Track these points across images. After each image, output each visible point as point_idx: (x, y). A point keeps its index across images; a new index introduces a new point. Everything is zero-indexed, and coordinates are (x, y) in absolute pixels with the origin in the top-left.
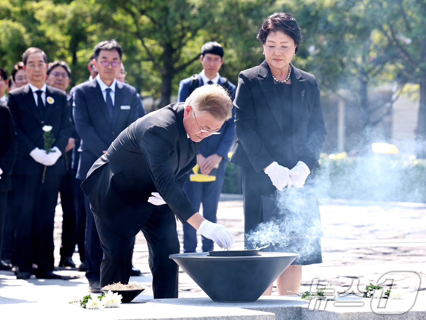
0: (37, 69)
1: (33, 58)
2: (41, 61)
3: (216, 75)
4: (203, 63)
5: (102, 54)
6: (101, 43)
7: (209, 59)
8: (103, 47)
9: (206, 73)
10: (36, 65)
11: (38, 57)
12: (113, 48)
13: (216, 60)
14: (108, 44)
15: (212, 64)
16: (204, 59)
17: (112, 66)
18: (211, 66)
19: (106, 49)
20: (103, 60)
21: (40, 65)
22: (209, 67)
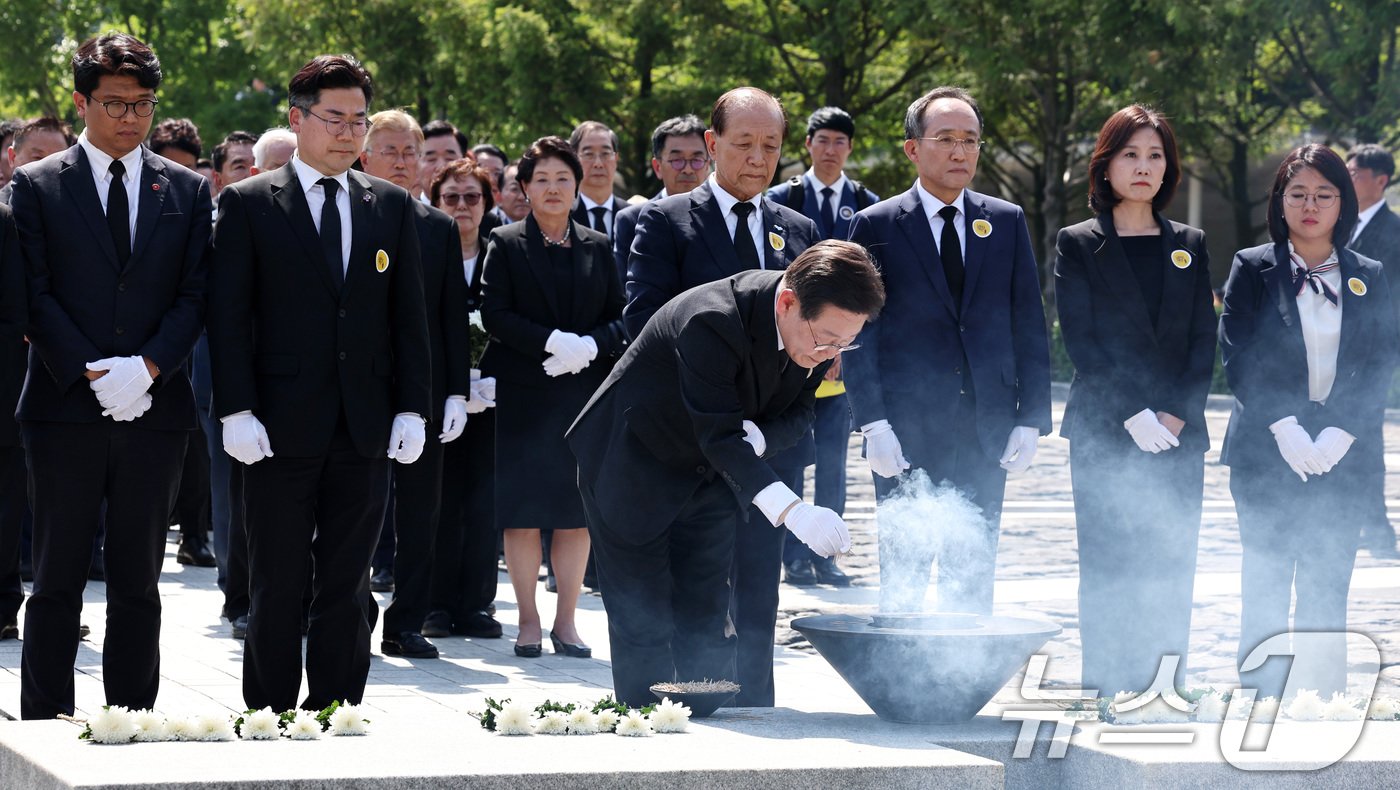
0: (598, 161)
1: (592, 139)
2: (607, 147)
3: (840, 176)
4: (811, 150)
5: (670, 144)
6: (668, 123)
7: (825, 140)
8: (671, 131)
9: (817, 173)
10: (597, 153)
11: (603, 139)
12: (691, 130)
13: (838, 142)
14: (682, 123)
15: (830, 150)
16: (815, 142)
17: (692, 168)
18: (828, 154)
19: (678, 134)
20: (674, 156)
21: (605, 154)
22: (825, 157)
